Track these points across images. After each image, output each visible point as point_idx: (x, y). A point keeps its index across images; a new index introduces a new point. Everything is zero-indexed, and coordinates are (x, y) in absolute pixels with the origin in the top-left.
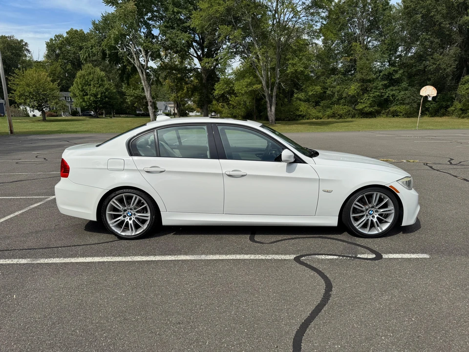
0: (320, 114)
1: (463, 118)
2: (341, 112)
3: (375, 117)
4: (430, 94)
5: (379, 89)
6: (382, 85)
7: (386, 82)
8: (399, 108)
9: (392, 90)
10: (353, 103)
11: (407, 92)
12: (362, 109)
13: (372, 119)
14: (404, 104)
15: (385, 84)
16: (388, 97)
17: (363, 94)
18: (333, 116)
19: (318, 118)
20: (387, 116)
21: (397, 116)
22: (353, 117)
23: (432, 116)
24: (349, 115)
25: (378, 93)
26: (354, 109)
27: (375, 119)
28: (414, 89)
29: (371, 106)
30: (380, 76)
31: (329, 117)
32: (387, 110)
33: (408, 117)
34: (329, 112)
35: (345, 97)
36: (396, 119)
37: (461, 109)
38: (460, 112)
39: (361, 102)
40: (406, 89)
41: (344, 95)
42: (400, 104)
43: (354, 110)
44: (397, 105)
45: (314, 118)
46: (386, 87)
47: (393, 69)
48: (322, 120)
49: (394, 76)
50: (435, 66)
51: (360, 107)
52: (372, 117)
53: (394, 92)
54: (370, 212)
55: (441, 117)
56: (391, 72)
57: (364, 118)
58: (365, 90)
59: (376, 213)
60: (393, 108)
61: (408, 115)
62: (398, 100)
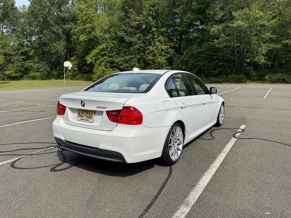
1: (74, 80)
3: (20, 80)
4: (69, 66)
5: (20, 61)
6: (22, 58)
7: (24, 57)
8: (36, 74)
9: (29, 62)
10: (1, 70)
12: (9, 75)
13: (18, 81)
14: (39, 72)
15: (24, 58)
16: (27, 66)
17: (8, 64)
20: (28, 79)
21: (36, 79)
22: (3, 80)
23: (57, 79)
25: (20, 64)
26: (3, 74)
28: (44, 63)
29: (16, 73)
30: (19, 52)
32: (28, 76)
33: (42, 80)
36: (35, 81)
37: (72, 75)
38: (71, 77)
39: (8, 70)
40: (38, 63)
42: (36, 72)
43: (2, 75)
44: (34, 72)
46: (24, 60)
47: (28, 49)
49: (29, 54)
51: (7, 73)
52: (18, 80)
53: (31, 64)
55: (61, 79)
56: (27, 50)
57: (12, 80)
58: (9, 61)
60: (32, 74)
61: (43, 78)
62: (34, 69)
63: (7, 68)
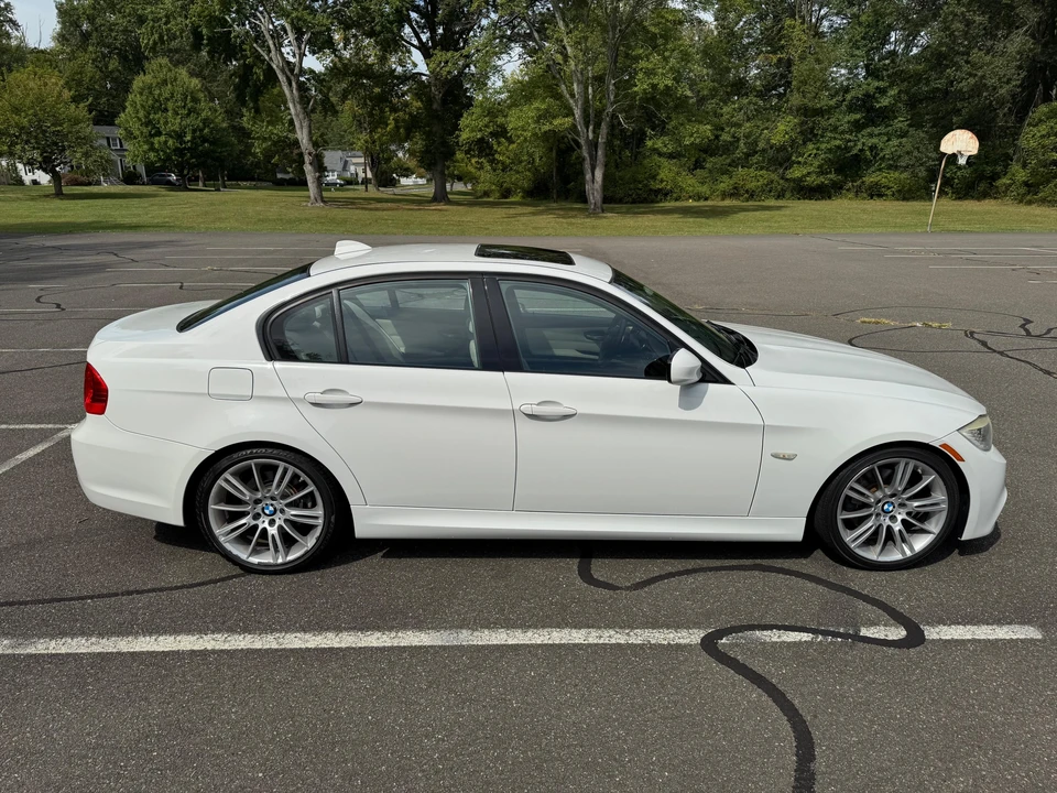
0: (704, 189)
1: (1030, 203)
2: (752, 185)
3: (830, 198)
4: (963, 149)
5: (843, 133)
6: (849, 122)
7: (858, 116)
8: (886, 177)
9: (871, 135)
10: (781, 165)
11: (904, 140)
12: (800, 180)
13: (823, 202)
14: (896, 168)
15: (857, 121)
16: (861, 150)
17: (804, 143)
18: (735, 193)
19: (699, 197)
20: (857, 196)
21: (880, 196)
22: (780, 196)
23: (960, 198)
24: (770, 191)
25: (838, 142)
26: (782, 178)
27: (828, 202)
28: (922, 135)
29: (822, 172)
30: (844, 100)
31: (724, 196)
32: (859, 183)
33: (904, 199)
34: (725, 184)
35: (764, 150)
36: (877, 204)
37: (1026, 184)
38: (1023, 190)
39: (799, 163)
40: (904, 135)
41: (761, 145)
42: (888, 169)
43: (781, 181)
44: (880, 170)
45: (690, 197)
46: (857, 127)
47: (876, 84)
48: (709, 203)
49: (878, 102)
50: (972, 81)
51: (796, 173)
52: (823, 198)
53: (875, 140)
54: (886, 507)
55: (979, 199)
56: (871, 92)
57: (804, 199)
58: (809, 134)
59: (901, 510)
60: (871, 178)
61: (906, 194)
62: (883, 158)
63: (800, 159)
